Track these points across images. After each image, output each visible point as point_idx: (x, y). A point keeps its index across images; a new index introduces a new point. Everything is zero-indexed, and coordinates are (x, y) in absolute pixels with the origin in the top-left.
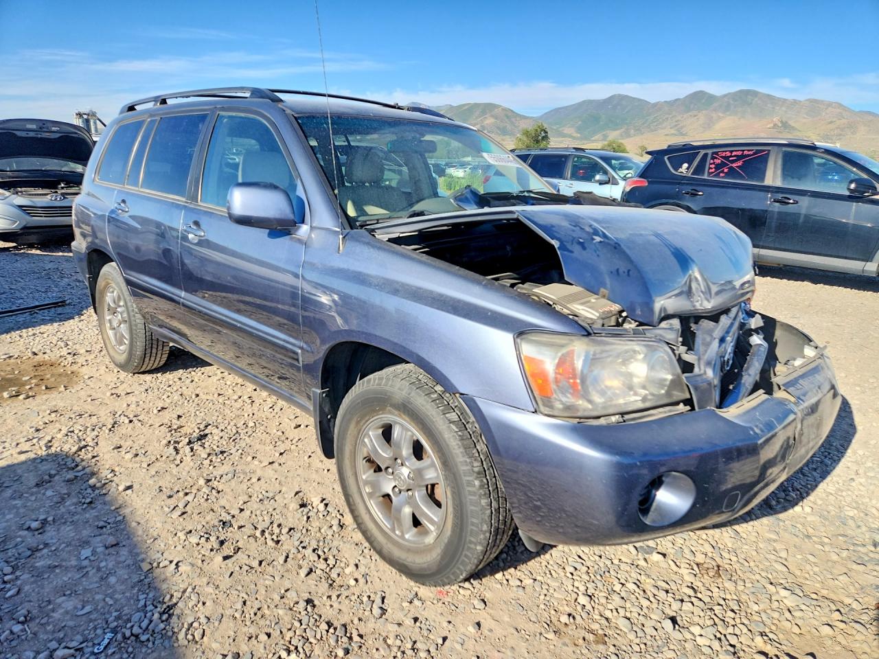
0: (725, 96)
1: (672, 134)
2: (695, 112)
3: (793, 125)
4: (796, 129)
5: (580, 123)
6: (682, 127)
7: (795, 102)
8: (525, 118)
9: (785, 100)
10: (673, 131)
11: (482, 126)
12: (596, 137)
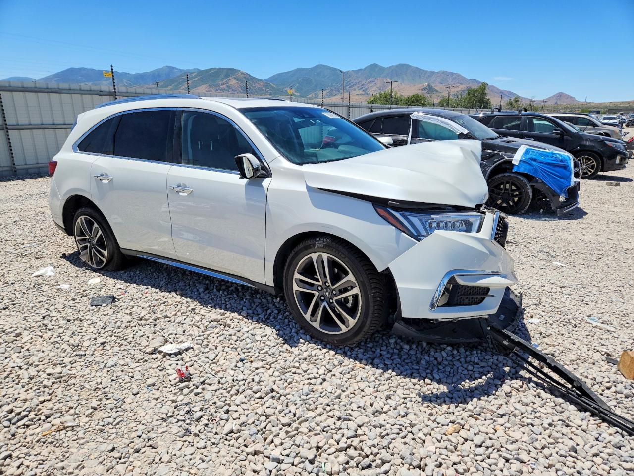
0: (390, 68)
1: (361, 94)
2: (374, 79)
3: (436, 88)
4: (437, 91)
5: (297, 85)
6: (366, 89)
7: (432, 73)
8: (260, 80)
9: (427, 71)
10: (361, 92)
11: (228, 86)
12: (310, 96)
